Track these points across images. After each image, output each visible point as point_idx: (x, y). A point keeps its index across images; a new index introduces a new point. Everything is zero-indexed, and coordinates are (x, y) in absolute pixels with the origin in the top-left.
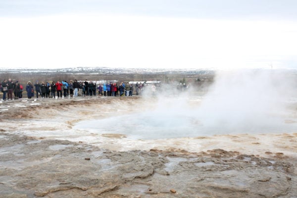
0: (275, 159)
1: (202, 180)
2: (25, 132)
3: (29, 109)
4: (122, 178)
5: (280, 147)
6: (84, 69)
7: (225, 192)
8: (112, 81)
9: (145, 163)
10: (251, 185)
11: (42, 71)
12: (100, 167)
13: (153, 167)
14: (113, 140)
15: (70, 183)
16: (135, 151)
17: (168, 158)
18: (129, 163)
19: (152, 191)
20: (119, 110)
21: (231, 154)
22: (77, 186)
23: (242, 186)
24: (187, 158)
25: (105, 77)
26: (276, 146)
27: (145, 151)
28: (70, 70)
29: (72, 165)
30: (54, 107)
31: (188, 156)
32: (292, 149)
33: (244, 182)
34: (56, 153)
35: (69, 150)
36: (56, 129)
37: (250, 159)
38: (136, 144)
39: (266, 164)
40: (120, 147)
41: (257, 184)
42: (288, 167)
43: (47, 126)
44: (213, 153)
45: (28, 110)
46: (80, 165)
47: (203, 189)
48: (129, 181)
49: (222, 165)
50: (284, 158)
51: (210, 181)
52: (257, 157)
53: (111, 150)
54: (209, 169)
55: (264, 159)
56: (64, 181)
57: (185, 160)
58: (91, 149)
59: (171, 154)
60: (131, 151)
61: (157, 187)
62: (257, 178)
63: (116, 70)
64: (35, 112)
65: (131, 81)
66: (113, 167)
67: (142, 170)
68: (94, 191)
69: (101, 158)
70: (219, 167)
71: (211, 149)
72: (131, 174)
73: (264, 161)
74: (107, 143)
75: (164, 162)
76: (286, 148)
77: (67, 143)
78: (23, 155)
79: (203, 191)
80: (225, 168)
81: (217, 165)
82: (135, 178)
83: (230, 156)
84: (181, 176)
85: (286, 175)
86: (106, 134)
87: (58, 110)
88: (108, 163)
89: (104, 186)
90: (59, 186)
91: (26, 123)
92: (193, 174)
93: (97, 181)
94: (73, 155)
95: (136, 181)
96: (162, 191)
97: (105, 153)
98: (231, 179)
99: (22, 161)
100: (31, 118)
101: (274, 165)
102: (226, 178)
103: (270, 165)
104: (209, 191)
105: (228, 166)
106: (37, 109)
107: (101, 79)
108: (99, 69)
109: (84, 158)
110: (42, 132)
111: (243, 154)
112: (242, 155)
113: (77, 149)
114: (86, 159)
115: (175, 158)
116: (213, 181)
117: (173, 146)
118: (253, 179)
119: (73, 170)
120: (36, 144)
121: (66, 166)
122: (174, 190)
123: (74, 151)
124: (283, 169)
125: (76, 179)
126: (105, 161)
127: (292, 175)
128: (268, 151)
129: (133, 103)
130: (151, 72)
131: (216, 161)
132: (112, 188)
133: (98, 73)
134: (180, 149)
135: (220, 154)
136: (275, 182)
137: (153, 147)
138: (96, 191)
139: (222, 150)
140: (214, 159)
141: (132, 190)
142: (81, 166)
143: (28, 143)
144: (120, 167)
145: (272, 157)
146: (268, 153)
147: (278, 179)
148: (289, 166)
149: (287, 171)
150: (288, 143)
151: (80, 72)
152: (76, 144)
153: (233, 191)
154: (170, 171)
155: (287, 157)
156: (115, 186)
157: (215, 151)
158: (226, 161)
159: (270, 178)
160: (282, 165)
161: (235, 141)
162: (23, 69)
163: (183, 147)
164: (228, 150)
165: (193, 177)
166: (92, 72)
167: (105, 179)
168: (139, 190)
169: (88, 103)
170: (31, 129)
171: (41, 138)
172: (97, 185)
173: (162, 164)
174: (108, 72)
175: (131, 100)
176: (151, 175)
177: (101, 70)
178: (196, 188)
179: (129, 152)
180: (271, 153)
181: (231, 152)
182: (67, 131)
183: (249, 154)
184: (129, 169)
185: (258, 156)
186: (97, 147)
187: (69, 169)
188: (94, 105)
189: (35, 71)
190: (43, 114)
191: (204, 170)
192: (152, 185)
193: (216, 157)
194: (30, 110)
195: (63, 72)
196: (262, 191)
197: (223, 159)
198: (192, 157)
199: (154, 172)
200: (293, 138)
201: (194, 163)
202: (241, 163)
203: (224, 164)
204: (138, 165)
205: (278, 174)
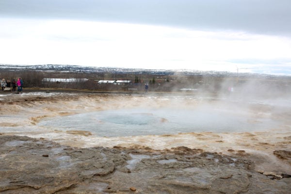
0: (237, 156)
1: (164, 177)
4: (80, 176)
5: (242, 145)
6: (54, 67)
7: (186, 189)
8: (82, 79)
9: (106, 160)
10: (213, 182)
11: (11, 67)
12: (58, 164)
13: (114, 164)
14: (76, 137)
15: (21, 181)
16: (97, 148)
17: (131, 155)
18: (89, 160)
19: (111, 190)
20: (86, 108)
21: (195, 151)
22: (29, 185)
23: (203, 184)
24: (150, 155)
25: (75, 75)
26: (238, 144)
27: (108, 148)
28: (40, 67)
29: (27, 162)
30: (18, 103)
32: (253, 147)
33: (206, 179)
34: (12, 149)
35: (26, 146)
36: (18, 125)
37: (213, 156)
38: (100, 141)
39: (228, 161)
40: (83, 144)
41: (219, 182)
42: (249, 165)
43: (8, 122)
44: (177, 150)
46: (36, 162)
47: (164, 187)
48: (87, 179)
49: (185, 162)
50: (245, 155)
51: (172, 179)
52: (220, 154)
53: (73, 146)
54: (172, 166)
55: (226, 156)
56: (15, 179)
57: (148, 157)
58: (51, 146)
59: (135, 151)
60: (93, 148)
61: (117, 185)
62: (219, 176)
63: (87, 68)
65: (101, 80)
66: (72, 164)
67: (102, 167)
68: (48, 190)
69: (60, 154)
70: (181, 165)
71: (175, 147)
72: (91, 172)
73: (226, 159)
74: (70, 140)
75: (126, 159)
76: (247, 145)
77: (26, 139)
79: (164, 189)
80: (188, 165)
81: (180, 162)
82: (95, 175)
83: (194, 153)
84: (142, 174)
85: (247, 172)
86: (71, 131)
87: (22, 106)
88: (67, 160)
89: (59, 185)
90: (9, 184)
92: (155, 172)
93: (52, 179)
94: (31, 151)
95: (95, 179)
96: (121, 189)
97: (65, 149)
98: (193, 177)
101: (235, 163)
102: (188, 176)
103: (231, 162)
104: (171, 189)
105: (191, 163)
107: (72, 77)
108: (69, 68)
109: (41, 155)
111: (206, 151)
112: (205, 153)
113: (36, 145)
114: (44, 156)
115: (138, 156)
116: (175, 179)
117: (138, 144)
118: (215, 176)
119: (27, 167)
121: (21, 163)
122: (134, 188)
123: (32, 147)
124: (244, 166)
125: (30, 177)
126: (64, 158)
127: (252, 172)
128: (230, 149)
129: (101, 100)
130: (122, 71)
131: (179, 158)
132: (67, 186)
133: (68, 71)
134: (144, 147)
135: (184, 151)
136: (236, 180)
137: (117, 144)
138: (50, 190)
140: (178, 157)
141: (90, 188)
142: (36, 163)
144: (79, 164)
145: (234, 154)
146: (230, 150)
147: (239, 176)
148: (250, 163)
149: (248, 169)
150: (249, 141)
151: (50, 69)
152: (35, 140)
153: (194, 189)
155: (248, 155)
156: (72, 184)
157: (179, 148)
158: (189, 158)
159: (232, 175)
160: (243, 162)
161: (200, 139)
163: (148, 145)
164: (192, 148)
165: (155, 174)
166: (62, 69)
167: (62, 177)
168: (97, 188)
169: (55, 100)
172: (51, 183)
173: (124, 162)
174: (79, 71)
175: (100, 98)
176: (111, 172)
177: (72, 68)
178: (157, 186)
179: (90, 149)
180: (233, 151)
181: (195, 149)
182: (29, 127)
183: (212, 151)
184: (88, 166)
185: (221, 153)
186: (58, 144)
187: (23, 166)
188: (61, 102)
189: (3, 67)
191: (167, 167)
192: (111, 183)
193: (179, 154)
196: (223, 188)
197: (186, 156)
198: (155, 155)
199: (115, 170)
200: (254, 137)
201: (157, 160)
202: (204, 160)
203: (187, 162)
204: (98, 162)
205: (240, 171)
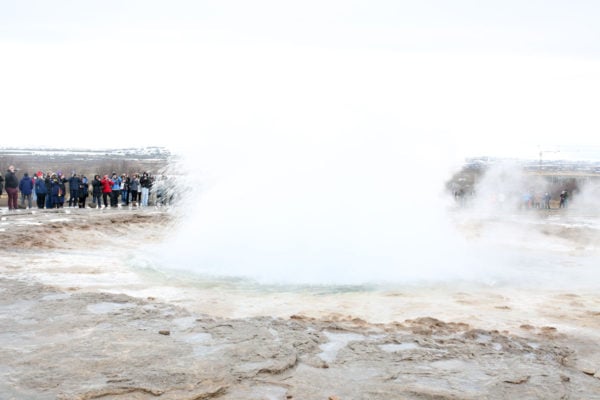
0: (539, 339)
1: (393, 378)
2: (39, 275)
3: (48, 229)
4: (233, 372)
5: (550, 316)
9: (281, 343)
10: (490, 390)
11: (76, 153)
12: (190, 349)
13: (295, 351)
15: (128, 380)
16: (261, 319)
17: (326, 333)
18: (247, 342)
21: (453, 327)
22: (142, 386)
23: (471, 392)
24: (364, 334)
27: (280, 319)
28: (132, 152)
29: (132, 343)
30: (98, 227)
31: (366, 331)
32: (573, 321)
33: (477, 383)
34: (102, 319)
35: (126, 314)
36: (103, 272)
37: (490, 338)
39: (521, 348)
41: (503, 389)
42: (565, 357)
44: (417, 325)
45: (46, 231)
46: (149, 344)
48: (246, 378)
50: (556, 337)
51: (410, 382)
52: (504, 334)
53: (213, 315)
54: (408, 356)
55: (516, 338)
56: (116, 376)
57: (360, 338)
58: (173, 313)
59: (333, 325)
60: (252, 319)
61: (304, 390)
62: (503, 377)
64: (58, 235)
66: (215, 350)
67: (274, 357)
68: (177, 397)
70: (427, 354)
71: (413, 318)
72: (252, 365)
73: (516, 343)
75: (318, 341)
76: (562, 317)
77: (123, 299)
78: (33, 322)
80: (440, 355)
81: (424, 349)
82: (260, 371)
83: (451, 331)
84: (352, 370)
85: (561, 372)
87: (106, 233)
88: (206, 342)
89: (196, 388)
90: (105, 385)
91: (41, 258)
92: (376, 367)
93: (182, 378)
94: (135, 323)
95: (260, 379)
96: (312, 398)
97: (200, 320)
98: (451, 379)
99: (32, 334)
100: (51, 247)
101: (536, 352)
102: (441, 376)
103: (528, 350)
105: (446, 352)
106: (64, 229)
109: (156, 331)
110: (74, 276)
111: (476, 328)
112: (474, 331)
113: (143, 312)
114: (161, 333)
115: (339, 334)
116: (416, 381)
118: (494, 378)
119: (134, 355)
120: (61, 300)
121: (121, 346)
122: (337, 398)
123: (137, 315)
124: (554, 359)
125: (141, 372)
127: (572, 372)
128: (526, 323)
132: (212, 392)
134: (350, 317)
135: (431, 327)
136: (537, 386)
139: (435, 320)
140: (419, 337)
141: (253, 396)
142: (150, 347)
143: (44, 298)
144: (230, 350)
145: (534, 335)
146: (526, 327)
147: (543, 378)
148: (566, 354)
149: (563, 364)
151: (153, 156)
152: (141, 302)
154: (329, 360)
155: (563, 336)
156: (219, 387)
157: (421, 321)
158: (442, 342)
159: (529, 377)
160: (552, 351)
162: (37, 147)
163: (357, 313)
165: (374, 372)
167: (200, 374)
168: (267, 396)
170: (50, 270)
171: (72, 289)
172: (182, 385)
173: (314, 346)
178: (381, 394)
179: (247, 320)
180: (532, 328)
181: (452, 323)
183: (488, 328)
184: (247, 354)
185: (506, 332)
186: (184, 310)
187: (127, 351)
189: (60, 153)
190: (75, 240)
191: (399, 359)
192: (293, 387)
193: (422, 333)
194: (49, 232)
195: (119, 156)
197: (436, 337)
198: (374, 333)
199: (297, 361)
200: (576, 299)
201: (377, 344)
202: (472, 347)
203: (438, 348)
204: (265, 347)
205: (545, 369)
